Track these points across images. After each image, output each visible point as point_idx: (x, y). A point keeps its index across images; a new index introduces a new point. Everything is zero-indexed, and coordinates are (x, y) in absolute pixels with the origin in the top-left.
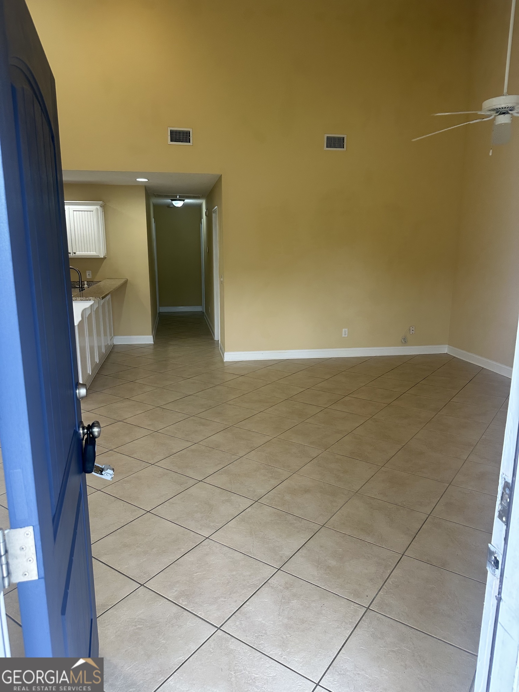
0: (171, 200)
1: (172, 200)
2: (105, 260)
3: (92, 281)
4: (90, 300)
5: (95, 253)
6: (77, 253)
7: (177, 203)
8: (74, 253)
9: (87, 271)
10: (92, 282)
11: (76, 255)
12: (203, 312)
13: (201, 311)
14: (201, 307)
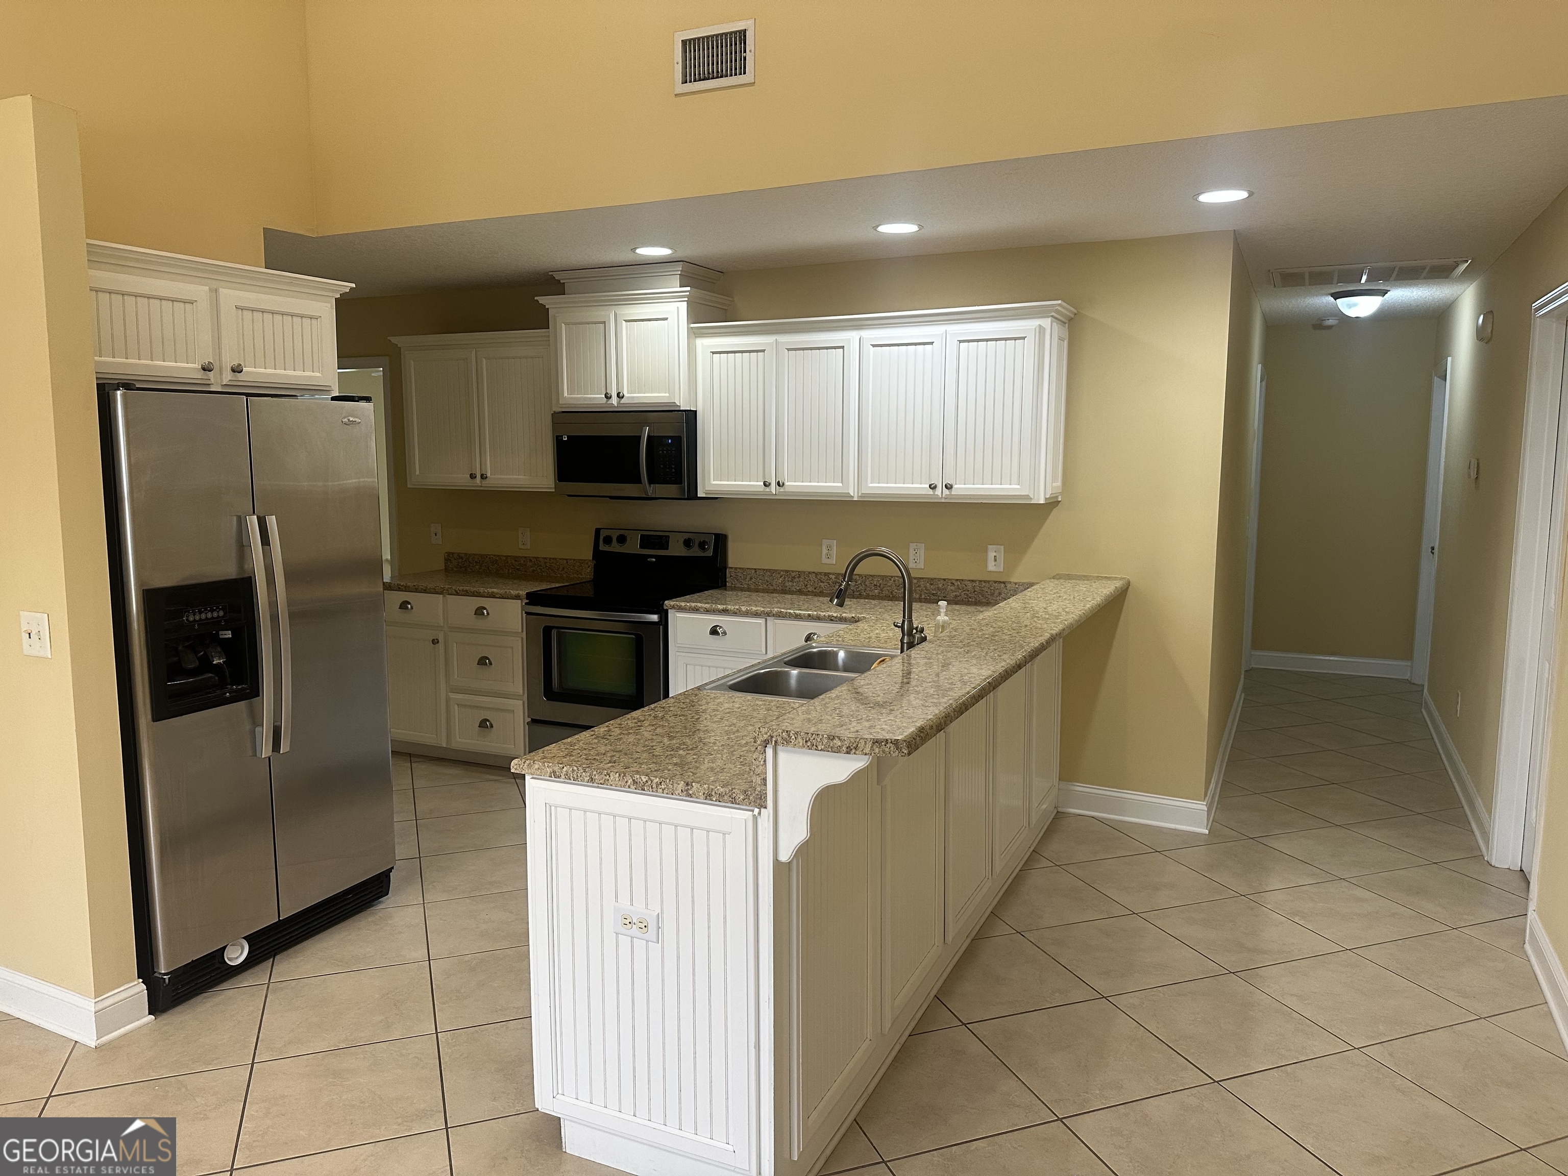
0: (1333, 295)
1: (1337, 296)
2: (1053, 513)
3: (1004, 583)
4: (848, 753)
5: (1018, 487)
6: (955, 486)
7: (1355, 305)
8: (949, 487)
9: (989, 546)
10: (1003, 585)
11: (954, 492)
12: (1414, 684)
13: (1407, 678)
14: (1409, 664)
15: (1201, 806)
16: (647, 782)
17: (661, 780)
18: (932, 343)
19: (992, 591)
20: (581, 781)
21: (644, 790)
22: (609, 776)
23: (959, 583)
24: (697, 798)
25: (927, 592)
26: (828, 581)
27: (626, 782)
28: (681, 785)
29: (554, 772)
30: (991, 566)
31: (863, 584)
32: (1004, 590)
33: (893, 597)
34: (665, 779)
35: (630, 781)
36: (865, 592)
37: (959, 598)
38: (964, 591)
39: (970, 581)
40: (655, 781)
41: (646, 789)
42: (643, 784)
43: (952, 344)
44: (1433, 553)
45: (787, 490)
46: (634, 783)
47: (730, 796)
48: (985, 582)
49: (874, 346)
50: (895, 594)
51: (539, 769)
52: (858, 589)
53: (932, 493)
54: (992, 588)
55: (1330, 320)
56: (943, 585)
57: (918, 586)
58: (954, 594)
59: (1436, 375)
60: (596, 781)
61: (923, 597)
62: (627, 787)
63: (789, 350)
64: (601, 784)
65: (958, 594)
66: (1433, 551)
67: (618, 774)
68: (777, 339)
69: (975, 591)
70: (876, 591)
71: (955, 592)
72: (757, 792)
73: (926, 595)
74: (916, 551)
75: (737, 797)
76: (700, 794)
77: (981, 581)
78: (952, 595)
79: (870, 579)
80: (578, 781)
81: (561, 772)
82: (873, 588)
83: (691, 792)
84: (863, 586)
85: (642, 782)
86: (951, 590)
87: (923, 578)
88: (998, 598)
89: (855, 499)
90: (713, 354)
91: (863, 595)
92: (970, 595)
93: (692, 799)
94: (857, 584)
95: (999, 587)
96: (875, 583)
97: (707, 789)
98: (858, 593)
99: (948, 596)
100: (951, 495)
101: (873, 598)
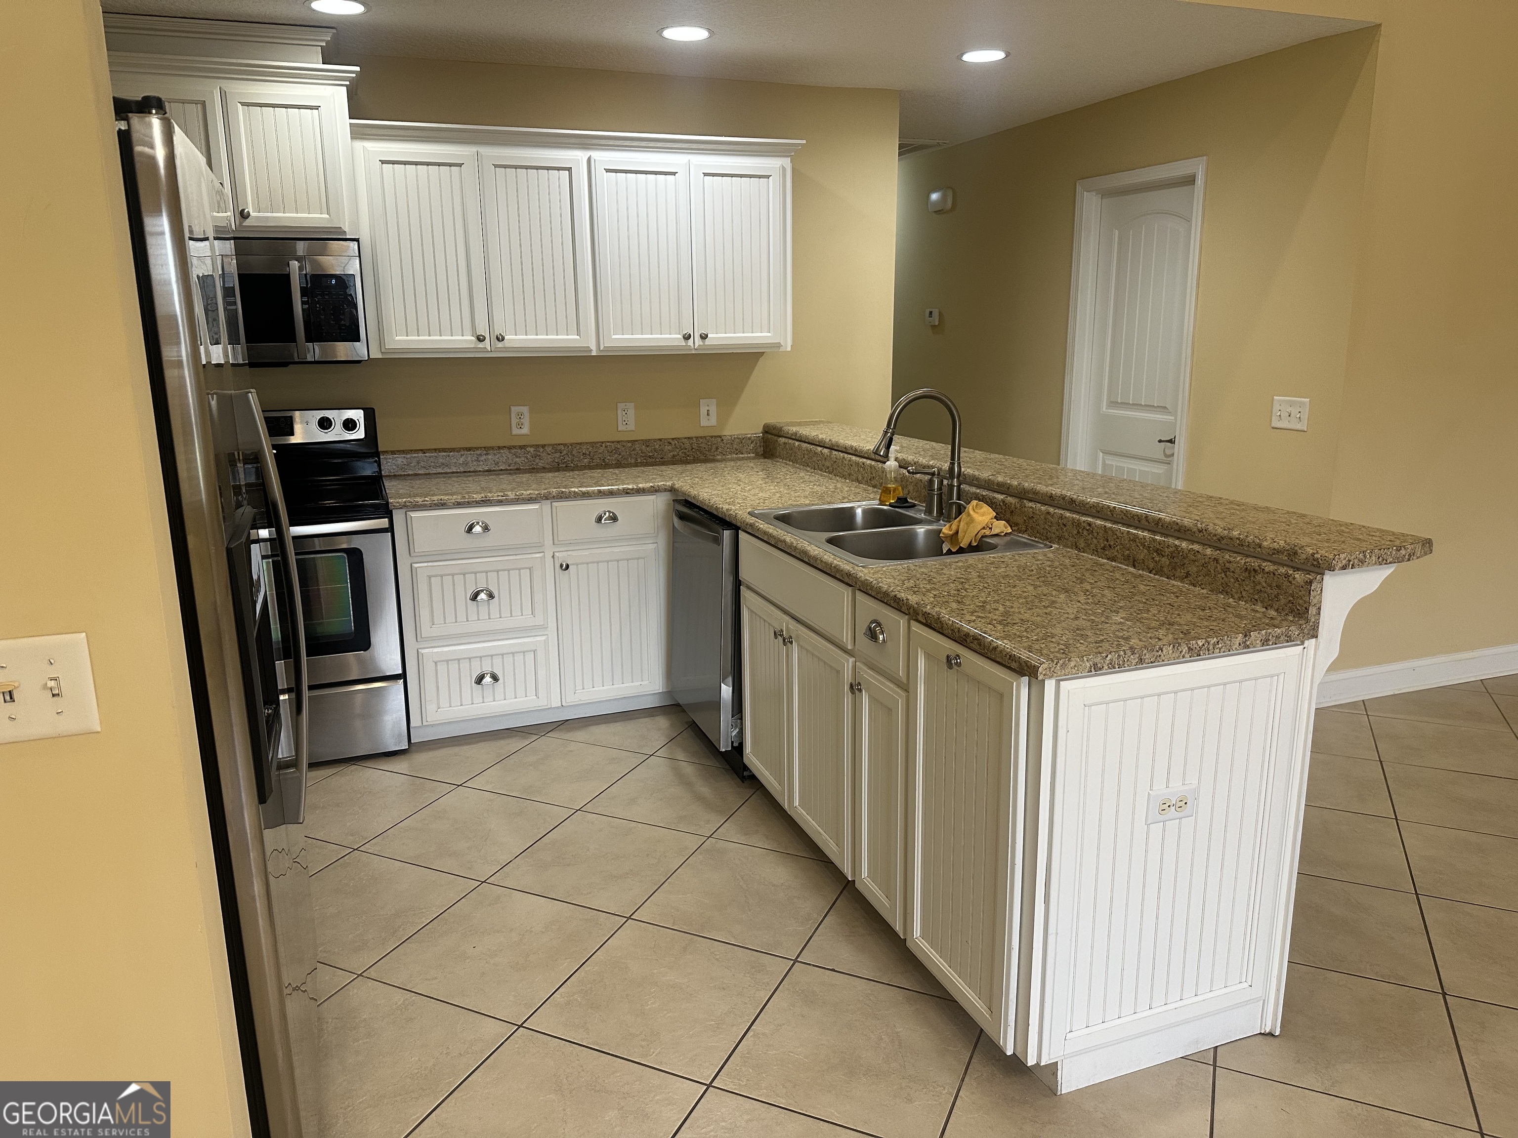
2: (759, 362)
6: (710, 336)
9: (701, 401)
10: (719, 440)
11: (707, 342)
16: (1203, 645)
17: (1219, 638)
18: (674, 174)
19: (710, 446)
20: (1128, 665)
21: (1200, 656)
22: (1162, 651)
23: (676, 442)
24: (1254, 647)
25: (643, 455)
26: (525, 455)
27: (1181, 652)
28: (1239, 638)
29: (1095, 665)
30: (704, 422)
31: (569, 454)
32: (721, 444)
33: (606, 464)
34: (1222, 636)
35: (1185, 649)
36: (572, 463)
37: (677, 458)
38: (682, 449)
39: (686, 438)
40: (1212, 642)
41: (1201, 654)
42: (1199, 649)
43: (697, 177)
45: (507, 345)
46: (1189, 651)
47: (1286, 636)
48: (701, 437)
49: (608, 171)
50: (608, 461)
51: (1075, 666)
52: (563, 461)
53: (685, 344)
54: (709, 444)
56: (660, 445)
57: (633, 450)
58: (671, 454)
60: (1147, 661)
61: (639, 460)
62: (1181, 657)
63: (496, 166)
64: (1151, 662)
65: (676, 453)
67: (1172, 645)
68: (479, 150)
69: (693, 449)
70: (586, 460)
71: (672, 451)
72: (1311, 624)
73: (642, 459)
74: (626, 412)
75: (1292, 634)
76: (1258, 641)
77: (697, 437)
78: (669, 456)
79: (578, 448)
80: (1125, 667)
81: (1104, 662)
82: (582, 457)
83: (1248, 643)
84: (570, 456)
85: (1198, 648)
86: (669, 450)
87: (637, 441)
88: (716, 453)
89: (594, 354)
90: (382, 163)
91: (571, 466)
92: (688, 453)
93: (1249, 650)
94: (562, 455)
95: (716, 442)
96: (584, 451)
97: (1264, 634)
98: (564, 465)
99: (666, 457)
100: (704, 345)
101: (584, 468)
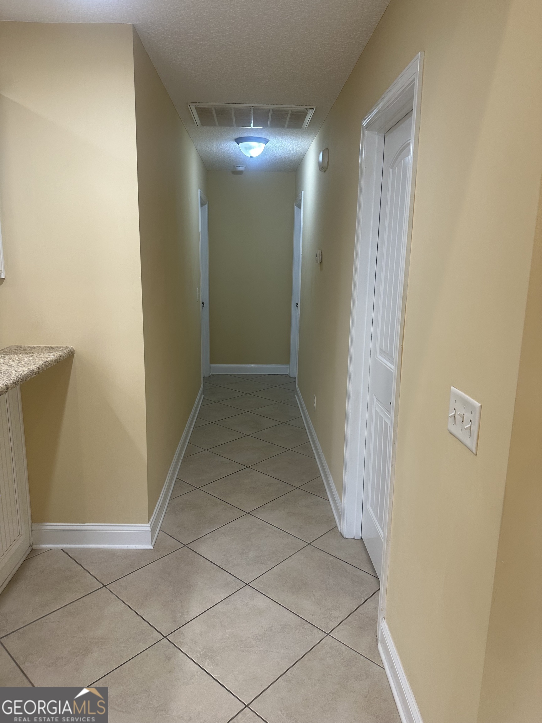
1: (238, 141)
7: (250, 148)
12: (291, 377)
13: (287, 374)
14: (288, 366)
15: (146, 528)
44: (297, 307)
55: (240, 167)
59: (295, 205)
66: (297, 305)
